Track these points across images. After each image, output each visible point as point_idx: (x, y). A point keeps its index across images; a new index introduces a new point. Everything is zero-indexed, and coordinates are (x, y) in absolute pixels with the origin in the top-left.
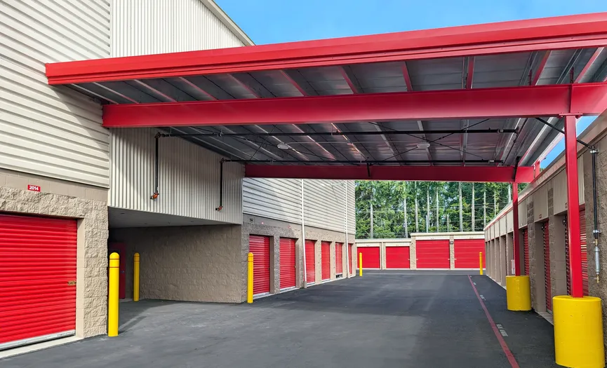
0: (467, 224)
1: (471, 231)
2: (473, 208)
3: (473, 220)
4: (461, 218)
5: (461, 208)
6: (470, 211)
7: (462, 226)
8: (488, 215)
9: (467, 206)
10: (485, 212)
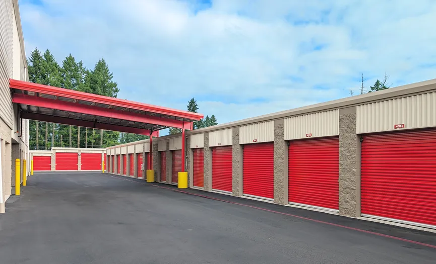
0: (74, 142)
1: (77, 147)
2: (79, 132)
3: (79, 140)
4: (71, 137)
5: (71, 131)
6: (77, 133)
7: (71, 144)
8: (88, 137)
9: (74, 130)
10: (86, 135)
